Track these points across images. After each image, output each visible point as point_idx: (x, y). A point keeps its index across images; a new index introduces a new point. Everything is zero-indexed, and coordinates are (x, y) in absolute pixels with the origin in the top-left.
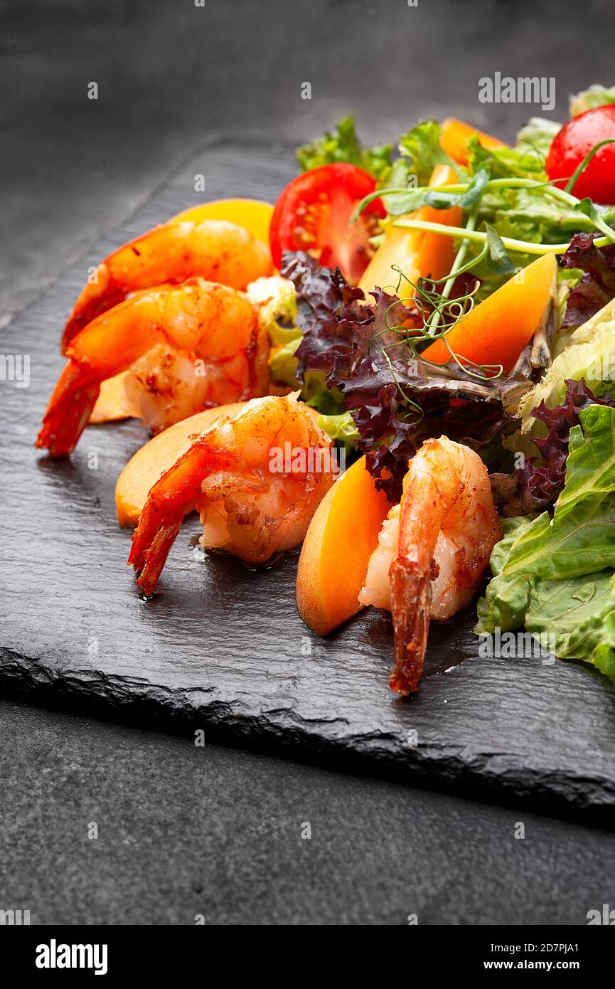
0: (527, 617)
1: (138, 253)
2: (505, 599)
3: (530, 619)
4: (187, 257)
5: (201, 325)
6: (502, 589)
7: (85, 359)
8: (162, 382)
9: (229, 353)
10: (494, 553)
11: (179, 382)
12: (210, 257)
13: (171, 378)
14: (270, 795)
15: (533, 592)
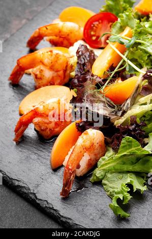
0: (103, 181)
1: (47, 29)
2: (98, 176)
3: (104, 182)
4: (60, 32)
5: (52, 63)
6: (98, 173)
7: (21, 65)
8: (39, 76)
9: (59, 69)
10: (99, 161)
11: (44, 76)
12: (66, 33)
13: (41, 75)
14: (24, 217)
15: (107, 174)
